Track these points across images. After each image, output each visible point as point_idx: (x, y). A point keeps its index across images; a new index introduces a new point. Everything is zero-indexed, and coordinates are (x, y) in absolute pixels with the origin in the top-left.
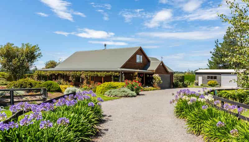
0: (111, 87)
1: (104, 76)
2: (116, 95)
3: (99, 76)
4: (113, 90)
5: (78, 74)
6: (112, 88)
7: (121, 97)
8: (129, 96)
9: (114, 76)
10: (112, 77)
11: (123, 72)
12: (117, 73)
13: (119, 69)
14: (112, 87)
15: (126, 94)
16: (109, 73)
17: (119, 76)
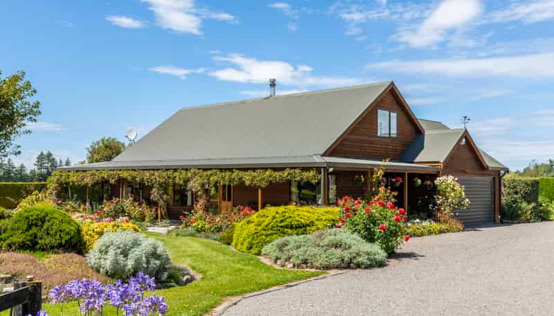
0: (286, 227)
1: (264, 186)
2: (305, 262)
3: (247, 183)
4: (293, 239)
5: (179, 178)
6: (290, 231)
7: (327, 268)
8: (358, 266)
9: (299, 182)
10: (294, 189)
11: (331, 170)
12: (312, 173)
13: (318, 159)
14: (292, 228)
15: (346, 255)
16: (281, 173)
17: (319, 183)
